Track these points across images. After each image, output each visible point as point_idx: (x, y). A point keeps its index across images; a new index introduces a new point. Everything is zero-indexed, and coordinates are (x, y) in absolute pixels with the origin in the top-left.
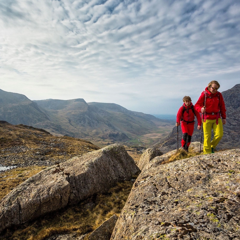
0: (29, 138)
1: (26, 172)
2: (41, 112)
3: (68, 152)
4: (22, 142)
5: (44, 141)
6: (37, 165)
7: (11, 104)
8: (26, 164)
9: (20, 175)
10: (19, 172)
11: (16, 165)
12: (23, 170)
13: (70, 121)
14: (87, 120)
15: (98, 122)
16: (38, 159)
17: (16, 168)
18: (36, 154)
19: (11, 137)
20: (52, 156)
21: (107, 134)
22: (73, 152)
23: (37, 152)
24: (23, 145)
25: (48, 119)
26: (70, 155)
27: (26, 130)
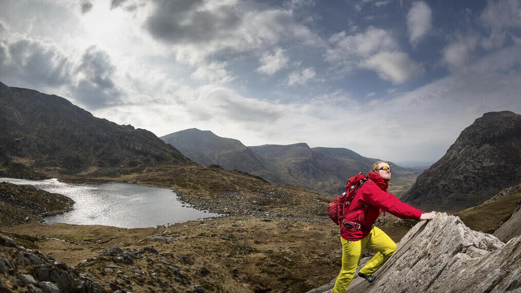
0: (244, 185)
1: (240, 222)
2: (256, 159)
3: (292, 204)
4: (236, 189)
5: (261, 189)
6: (254, 215)
7: (225, 151)
8: (241, 213)
9: (234, 224)
10: (232, 221)
11: (228, 213)
12: (237, 220)
13: (290, 170)
14: (311, 170)
15: (325, 173)
16: (254, 209)
17: (229, 216)
18: (253, 204)
19: (224, 183)
20: (272, 207)
21: (336, 188)
22: (300, 204)
23: (254, 201)
24: (237, 191)
25: (264, 168)
26: (296, 207)
27: (240, 176)
